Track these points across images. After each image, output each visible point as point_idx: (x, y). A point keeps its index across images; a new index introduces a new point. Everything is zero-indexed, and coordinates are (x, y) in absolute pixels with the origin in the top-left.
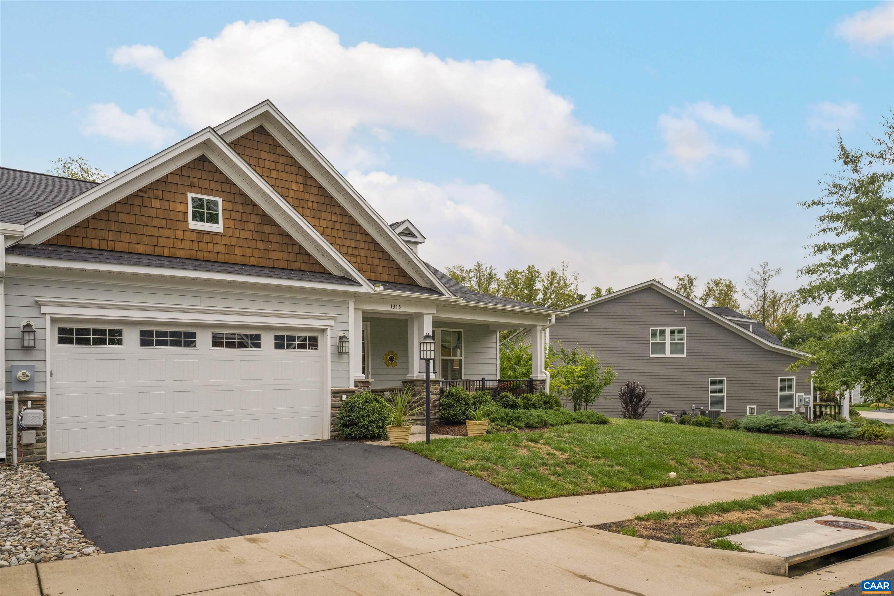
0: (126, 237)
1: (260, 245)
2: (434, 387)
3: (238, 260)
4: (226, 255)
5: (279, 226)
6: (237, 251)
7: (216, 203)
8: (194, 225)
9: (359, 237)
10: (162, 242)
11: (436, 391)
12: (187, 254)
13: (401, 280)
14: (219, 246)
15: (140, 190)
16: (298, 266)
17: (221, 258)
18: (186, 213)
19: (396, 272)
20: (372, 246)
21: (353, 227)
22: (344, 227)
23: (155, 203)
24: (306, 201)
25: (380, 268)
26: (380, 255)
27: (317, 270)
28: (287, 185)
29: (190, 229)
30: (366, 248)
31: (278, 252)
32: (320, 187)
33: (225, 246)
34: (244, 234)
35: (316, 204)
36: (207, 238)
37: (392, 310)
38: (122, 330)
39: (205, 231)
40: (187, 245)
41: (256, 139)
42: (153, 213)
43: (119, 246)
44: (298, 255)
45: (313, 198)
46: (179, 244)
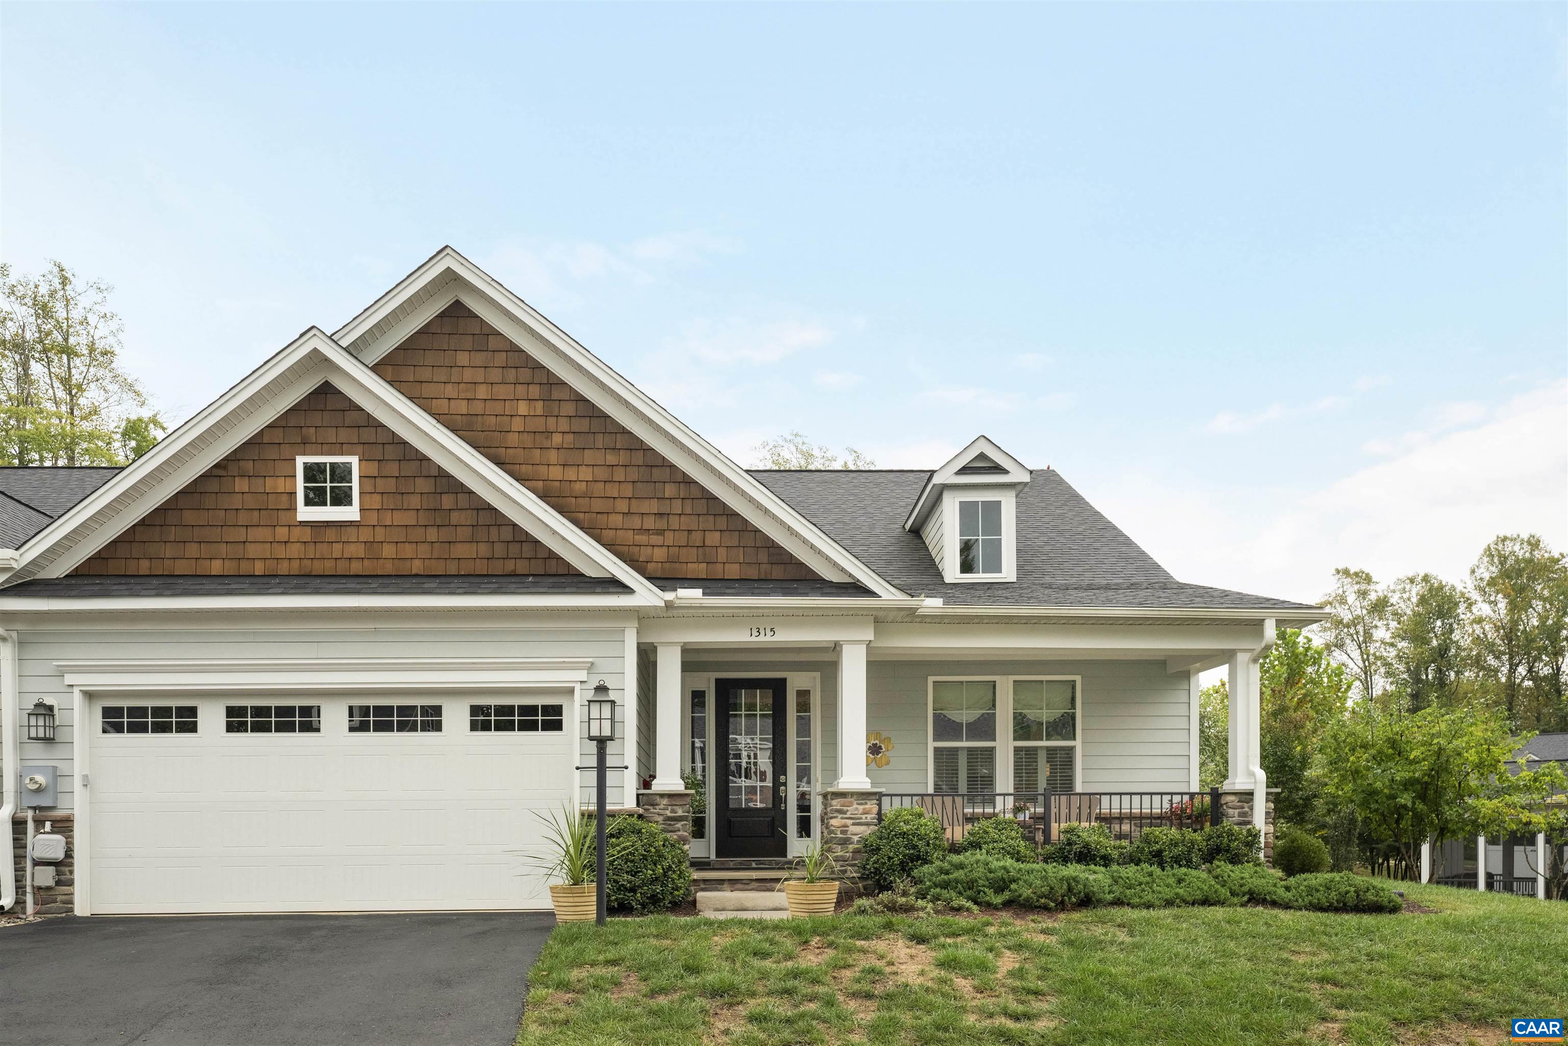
0: (192, 550)
1: (432, 534)
2: (861, 807)
3: (389, 568)
4: (366, 561)
5: (471, 492)
6: (388, 551)
7: (347, 468)
8: (305, 513)
9: (670, 490)
10: (252, 551)
11: (869, 816)
12: (295, 567)
13: (777, 572)
14: (353, 546)
15: (216, 466)
16: (510, 566)
17: (356, 568)
18: (293, 494)
19: (763, 557)
20: (701, 506)
21: (654, 470)
22: (633, 474)
23: (241, 485)
24: (548, 433)
25: (722, 552)
26: (722, 522)
27: (553, 571)
28: (508, 408)
29: (300, 522)
30: (688, 511)
31: (469, 543)
32: (581, 400)
33: (363, 544)
34: (400, 518)
35: (571, 436)
36: (331, 535)
37: (753, 639)
38: (196, 707)
39: (327, 522)
40: (295, 550)
41: (446, 330)
42: (237, 502)
43: (181, 567)
44: (511, 545)
45: (564, 425)
46: (280, 552)
